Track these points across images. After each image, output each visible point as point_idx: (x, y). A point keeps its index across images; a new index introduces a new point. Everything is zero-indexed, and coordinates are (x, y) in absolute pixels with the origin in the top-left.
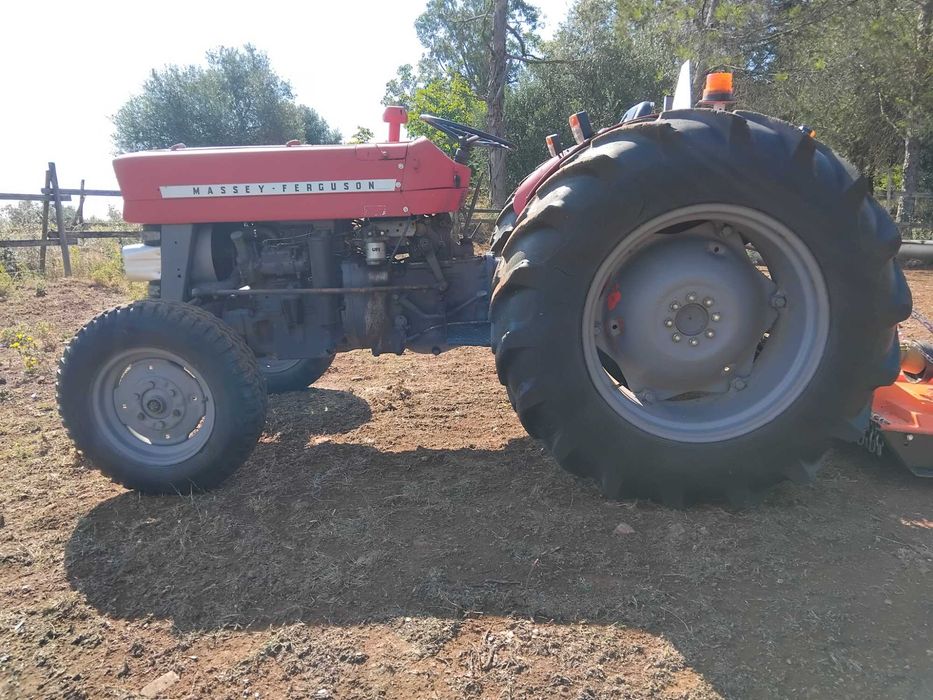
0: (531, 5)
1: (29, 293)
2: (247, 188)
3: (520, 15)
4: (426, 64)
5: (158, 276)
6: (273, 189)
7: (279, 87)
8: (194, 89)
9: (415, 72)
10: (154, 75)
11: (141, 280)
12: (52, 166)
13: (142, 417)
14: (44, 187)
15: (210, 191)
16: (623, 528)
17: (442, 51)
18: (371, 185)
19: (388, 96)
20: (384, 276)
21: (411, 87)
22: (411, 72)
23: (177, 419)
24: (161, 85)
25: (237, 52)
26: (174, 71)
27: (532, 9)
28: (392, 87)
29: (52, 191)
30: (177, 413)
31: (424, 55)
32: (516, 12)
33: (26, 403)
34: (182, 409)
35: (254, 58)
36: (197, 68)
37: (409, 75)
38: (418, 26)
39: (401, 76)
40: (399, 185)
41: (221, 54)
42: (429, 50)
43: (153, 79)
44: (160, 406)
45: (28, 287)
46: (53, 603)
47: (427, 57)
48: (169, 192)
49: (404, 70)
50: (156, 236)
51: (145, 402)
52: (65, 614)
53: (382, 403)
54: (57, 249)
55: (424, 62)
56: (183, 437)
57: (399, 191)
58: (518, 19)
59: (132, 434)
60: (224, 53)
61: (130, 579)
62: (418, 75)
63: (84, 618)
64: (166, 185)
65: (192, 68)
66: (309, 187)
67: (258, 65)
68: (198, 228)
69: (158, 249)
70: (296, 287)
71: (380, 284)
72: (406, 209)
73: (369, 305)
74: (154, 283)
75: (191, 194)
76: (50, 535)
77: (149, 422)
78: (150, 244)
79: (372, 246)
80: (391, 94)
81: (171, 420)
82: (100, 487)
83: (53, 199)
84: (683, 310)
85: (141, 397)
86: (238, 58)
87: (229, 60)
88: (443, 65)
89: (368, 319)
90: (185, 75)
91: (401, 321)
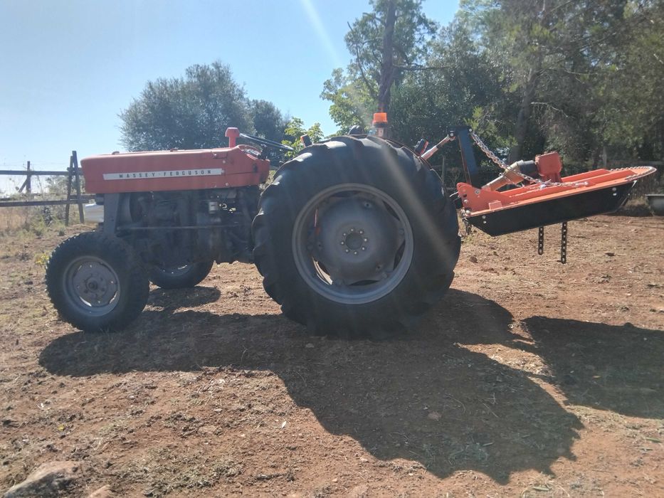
0: (432, 20)
1: (55, 234)
2: (146, 174)
3: (424, 28)
4: (353, 68)
5: (102, 221)
6: (159, 174)
7: (236, 93)
8: (177, 96)
9: (345, 74)
10: (151, 87)
11: (93, 223)
12: (75, 153)
13: (86, 292)
14: (69, 166)
15: (128, 176)
16: (309, 346)
17: (364, 57)
18: (209, 172)
19: (325, 92)
20: (219, 220)
21: (342, 84)
22: (343, 73)
23: (104, 293)
24: (155, 93)
25: (208, 69)
26: (164, 83)
27: (433, 23)
28: (328, 84)
29: (74, 169)
30: (103, 290)
31: (351, 60)
32: (421, 27)
33: (41, 293)
34: (105, 287)
35: (220, 73)
36: (179, 80)
37: (341, 76)
38: (348, 40)
39: (334, 77)
40: (223, 171)
41: (197, 70)
42: (356, 57)
43: (150, 90)
44: (95, 286)
45: (54, 230)
46: (33, 371)
47: (354, 62)
48: (108, 177)
49: (337, 73)
50: (101, 199)
51: (88, 284)
52: (38, 375)
53: (231, 293)
54: (76, 206)
55: (352, 66)
56: (106, 303)
57: (223, 175)
58: (422, 31)
59: (82, 301)
60: (199, 70)
61: (69, 363)
62: (347, 76)
63: (45, 376)
64: (106, 173)
65: (176, 81)
66: (177, 173)
67: (222, 77)
68: (123, 196)
69: (102, 207)
70: (174, 226)
71: (216, 224)
72: (227, 184)
73: (212, 236)
74: (101, 224)
75: (118, 178)
76: (38, 348)
77: (90, 294)
78: (99, 203)
79: (211, 203)
80: (327, 90)
81: (100, 293)
82: (67, 329)
83: (74, 174)
84: (349, 237)
85: (86, 281)
86: (208, 73)
87: (202, 74)
88: (366, 67)
89: (211, 243)
90: (171, 86)
91: (229, 245)
